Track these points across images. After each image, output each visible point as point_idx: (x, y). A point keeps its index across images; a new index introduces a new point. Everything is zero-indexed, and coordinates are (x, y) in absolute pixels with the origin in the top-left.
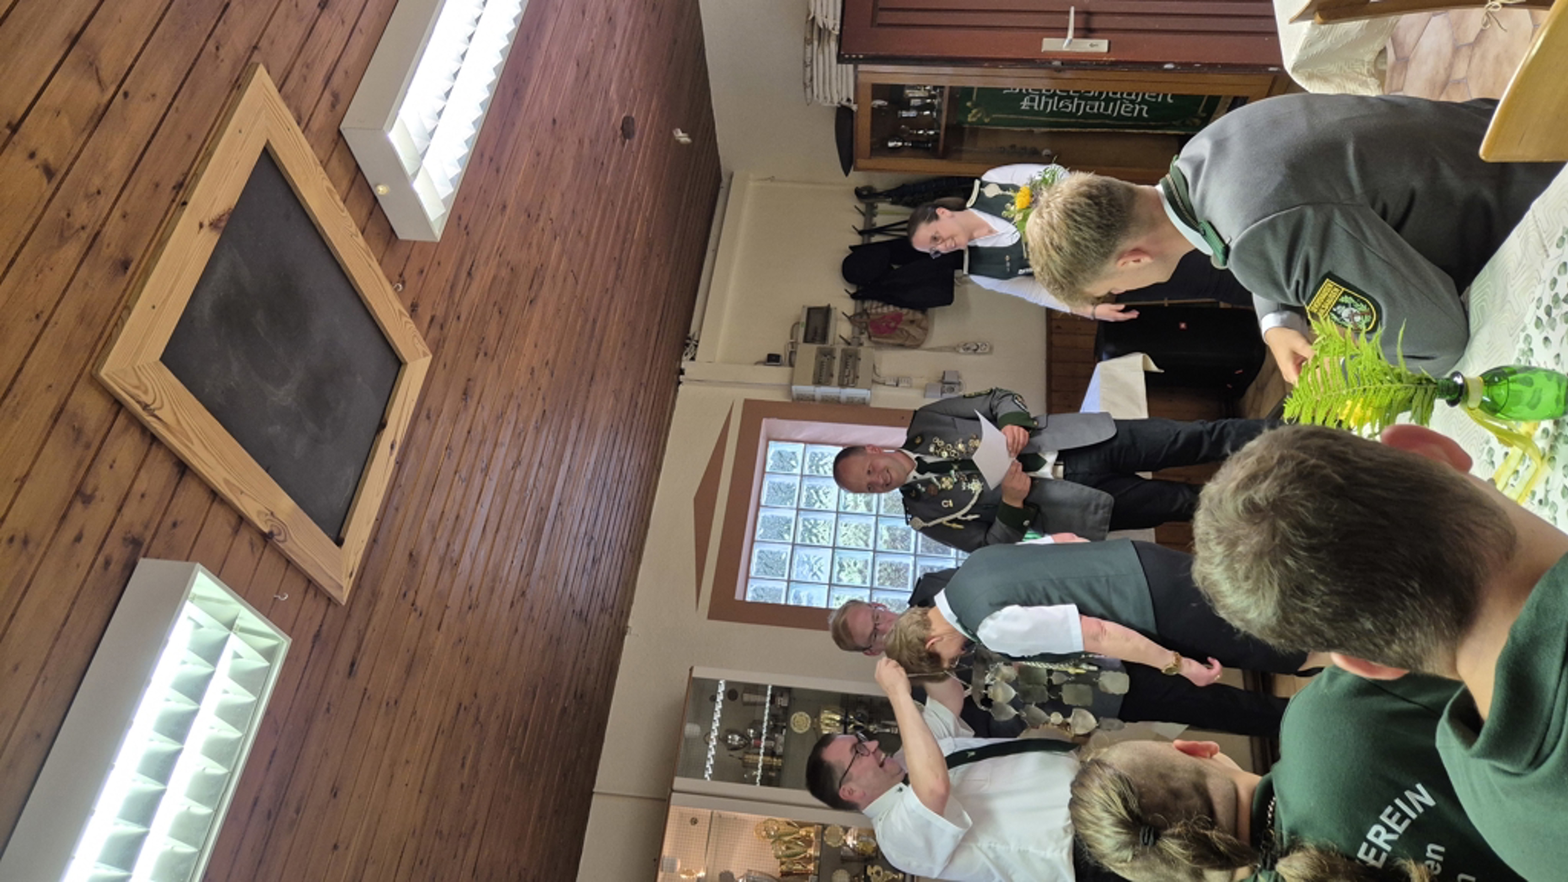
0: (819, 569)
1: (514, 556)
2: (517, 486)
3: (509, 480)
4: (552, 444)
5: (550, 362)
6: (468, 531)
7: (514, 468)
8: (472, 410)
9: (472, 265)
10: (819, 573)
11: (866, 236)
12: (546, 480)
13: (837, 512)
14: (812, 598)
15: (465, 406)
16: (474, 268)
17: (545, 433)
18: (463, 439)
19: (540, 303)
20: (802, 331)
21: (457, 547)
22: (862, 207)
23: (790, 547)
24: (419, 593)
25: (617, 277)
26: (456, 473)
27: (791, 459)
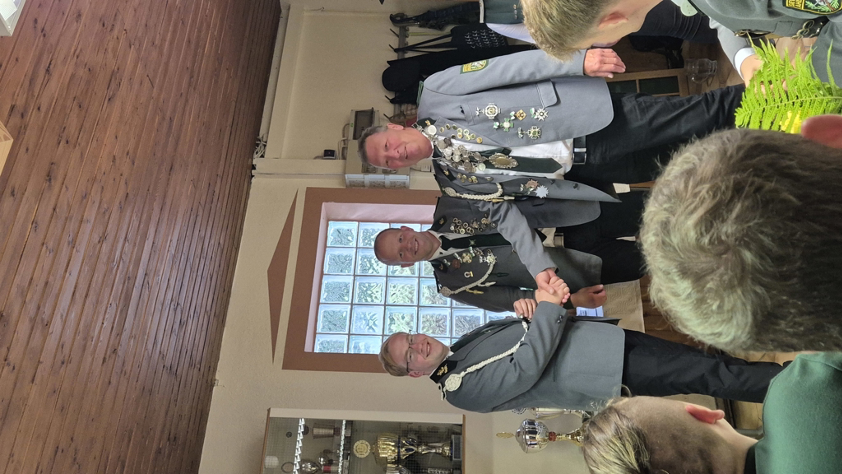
0: (374, 324)
1: (104, 319)
2: (104, 258)
3: (96, 252)
4: (136, 223)
5: (131, 152)
6: (58, 296)
7: (101, 241)
8: (56, 190)
9: (50, 64)
10: (373, 327)
11: (401, 53)
12: (132, 253)
13: (387, 276)
14: (369, 347)
15: (50, 186)
16: (52, 67)
17: (128, 214)
18: (49, 214)
19: (117, 103)
20: (351, 130)
21: (47, 310)
22: (397, 30)
23: (349, 307)
24: (11, 350)
25: (190, 84)
26: (43, 244)
27: (347, 236)
